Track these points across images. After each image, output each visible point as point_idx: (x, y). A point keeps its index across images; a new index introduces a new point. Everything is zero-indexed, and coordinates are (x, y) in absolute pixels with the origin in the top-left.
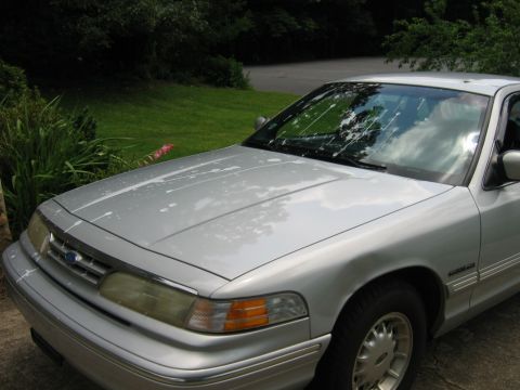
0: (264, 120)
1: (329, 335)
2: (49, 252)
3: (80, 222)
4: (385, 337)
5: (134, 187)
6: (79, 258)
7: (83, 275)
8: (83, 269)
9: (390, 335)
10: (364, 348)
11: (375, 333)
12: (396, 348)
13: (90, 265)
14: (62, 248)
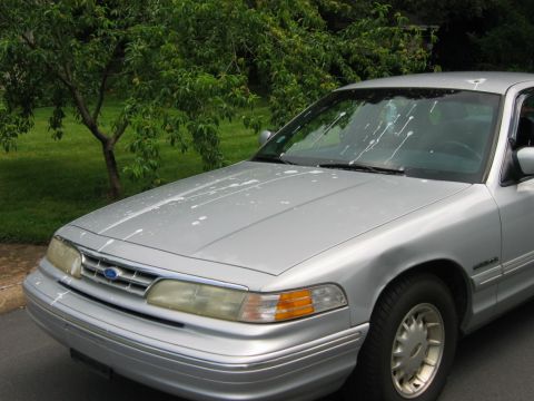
0: (269, 134)
1: (368, 324)
2: (82, 272)
3: (111, 241)
4: (417, 328)
5: (156, 206)
6: (119, 273)
7: (127, 288)
8: (125, 283)
9: (421, 325)
10: (397, 342)
11: (406, 326)
12: (428, 337)
13: (133, 278)
14: (98, 267)
